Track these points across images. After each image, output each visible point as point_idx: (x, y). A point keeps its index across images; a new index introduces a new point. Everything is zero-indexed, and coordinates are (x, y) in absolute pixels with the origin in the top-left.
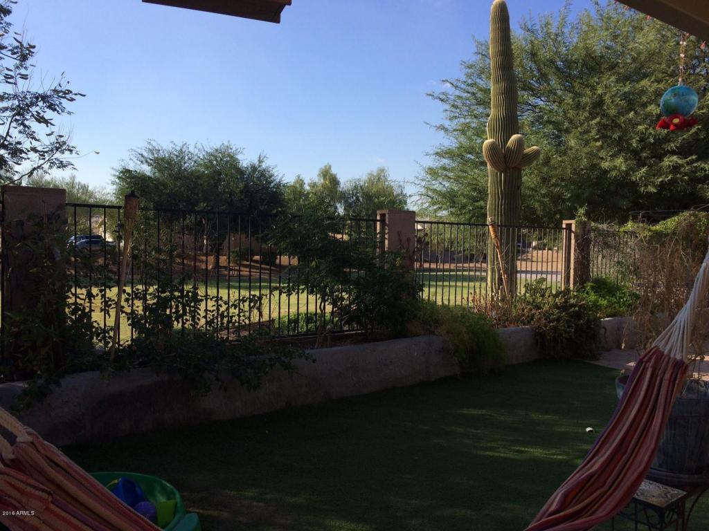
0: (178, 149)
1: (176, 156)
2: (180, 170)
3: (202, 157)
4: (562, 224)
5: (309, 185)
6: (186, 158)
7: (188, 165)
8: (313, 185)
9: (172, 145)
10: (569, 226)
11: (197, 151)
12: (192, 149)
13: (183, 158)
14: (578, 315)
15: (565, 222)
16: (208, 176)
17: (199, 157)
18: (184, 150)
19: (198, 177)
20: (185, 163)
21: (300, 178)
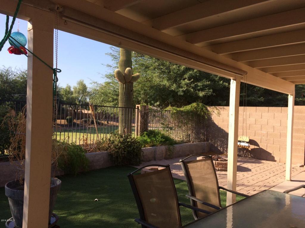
0: (6, 69)
1: (5, 72)
2: (7, 79)
3: (19, 73)
4: (136, 106)
5: (73, 88)
6: (10, 74)
7: (12, 77)
8: (75, 88)
9: (3, 67)
10: (138, 107)
11: (16, 71)
12: (13, 70)
13: (9, 73)
14: (130, 146)
15: (137, 105)
16: (21, 82)
17: (17, 73)
18: (9, 70)
19: (16, 83)
20: (9, 76)
21: (69, 85)
